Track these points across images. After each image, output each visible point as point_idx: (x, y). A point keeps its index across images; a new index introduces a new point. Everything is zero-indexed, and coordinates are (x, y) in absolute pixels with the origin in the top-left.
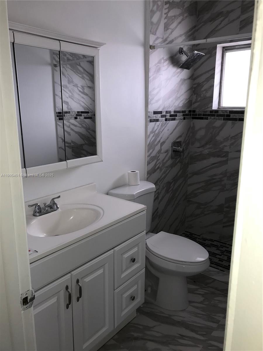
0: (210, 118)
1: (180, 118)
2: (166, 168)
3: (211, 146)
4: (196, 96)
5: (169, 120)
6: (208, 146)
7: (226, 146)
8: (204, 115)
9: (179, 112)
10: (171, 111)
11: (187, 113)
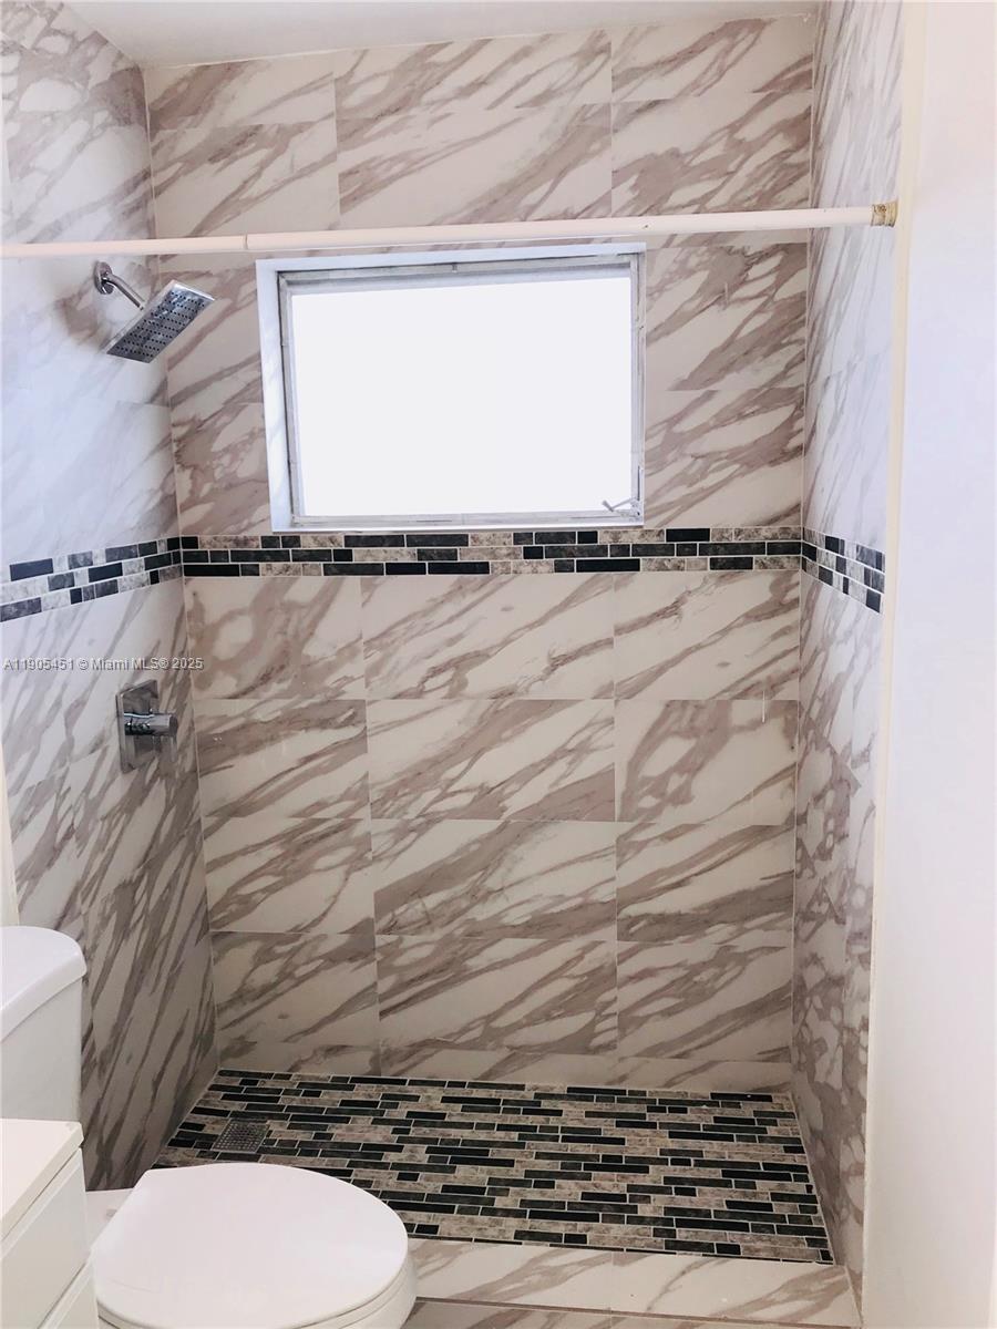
0: (269, 568)
1: (138, 578)
2: (106, 822)
3: (285, 686)
4: (192, 477)
5: (91, 594)
6: (275, 687)
7: (352, 679)
8: (237, 555)
9: (127, 552)
10: (91, 553)
11: (162, 550)
